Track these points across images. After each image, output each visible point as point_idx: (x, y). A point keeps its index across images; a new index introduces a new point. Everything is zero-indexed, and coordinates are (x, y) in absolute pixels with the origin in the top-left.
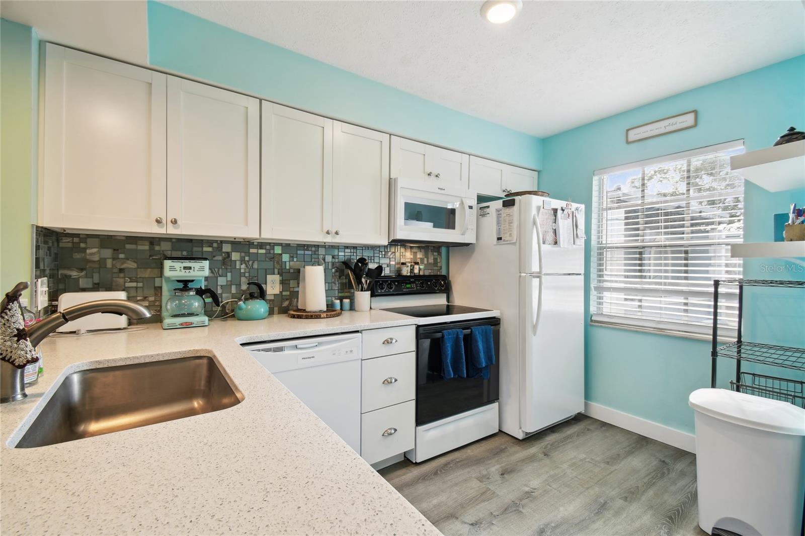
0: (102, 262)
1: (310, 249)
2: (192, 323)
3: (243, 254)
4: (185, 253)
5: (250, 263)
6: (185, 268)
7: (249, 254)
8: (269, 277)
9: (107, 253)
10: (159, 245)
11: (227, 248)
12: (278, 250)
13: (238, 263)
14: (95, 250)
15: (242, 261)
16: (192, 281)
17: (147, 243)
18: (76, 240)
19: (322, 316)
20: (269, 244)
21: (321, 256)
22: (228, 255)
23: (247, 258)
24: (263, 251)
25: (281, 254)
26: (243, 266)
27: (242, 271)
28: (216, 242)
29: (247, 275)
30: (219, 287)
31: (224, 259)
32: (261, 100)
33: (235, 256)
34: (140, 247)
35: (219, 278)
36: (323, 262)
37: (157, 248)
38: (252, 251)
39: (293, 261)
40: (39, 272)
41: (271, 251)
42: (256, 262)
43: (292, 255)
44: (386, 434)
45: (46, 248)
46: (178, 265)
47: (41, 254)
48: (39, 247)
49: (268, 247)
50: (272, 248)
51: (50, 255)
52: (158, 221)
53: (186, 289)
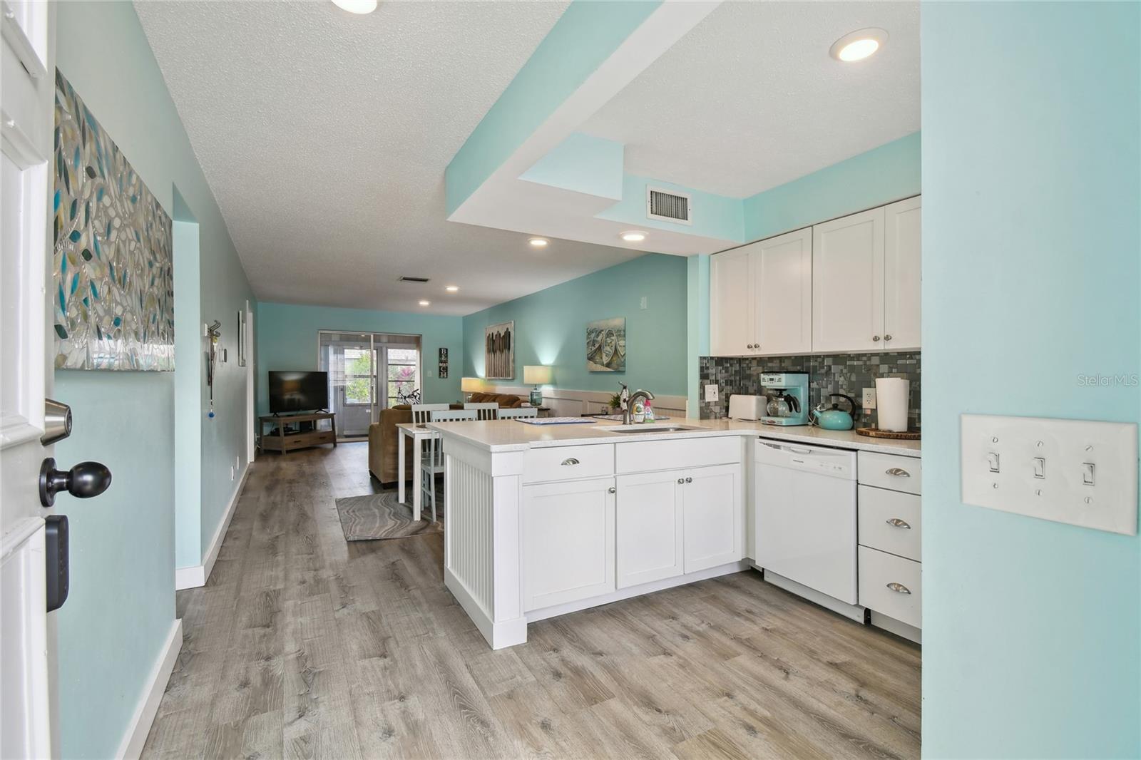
0: (759, 375)
2: (774, 422)
3: (841, 367)
4: (799, 368)
5: (849, 374)
6: (771, 379)
7: (846, 366)
8: (864, 391)
9: (760, 369)
10: (784, 362)
11: (827, 362)
12: (875, 361)
13: (837, 375)
14: (754, 368)
15: (841, 372)
16: (785, 390)
17: (778, 361)
18: (747, 362)
19: (871, 434)
20: (864, 355)
22: (830, 367)
23: (844, 371)
24: (860, 363)
25: (878, 365)
26: (842, 379)
27: (840, 383)
28: (819, 356)
29: (844, 387)
30: (822, 398)
31: (826, 372)
32: (812, 226)
33: (835, 369)
34: (774, 365)
35: (822, 389)
37: (783, 365)
38: (848, 363)
39: (892, 372)
40: (706, 381)
41: (868, 363)
42: (853, 374)
43: (891, 366)
44: (893, 587)
45: (720, 368)
46: (767, 377)
47: (712, 371)
48: (707, 368)
49: (865, 358)
50: (869, 359)
51: (726, 372)
52: (749, 347)
53: (780, 396)
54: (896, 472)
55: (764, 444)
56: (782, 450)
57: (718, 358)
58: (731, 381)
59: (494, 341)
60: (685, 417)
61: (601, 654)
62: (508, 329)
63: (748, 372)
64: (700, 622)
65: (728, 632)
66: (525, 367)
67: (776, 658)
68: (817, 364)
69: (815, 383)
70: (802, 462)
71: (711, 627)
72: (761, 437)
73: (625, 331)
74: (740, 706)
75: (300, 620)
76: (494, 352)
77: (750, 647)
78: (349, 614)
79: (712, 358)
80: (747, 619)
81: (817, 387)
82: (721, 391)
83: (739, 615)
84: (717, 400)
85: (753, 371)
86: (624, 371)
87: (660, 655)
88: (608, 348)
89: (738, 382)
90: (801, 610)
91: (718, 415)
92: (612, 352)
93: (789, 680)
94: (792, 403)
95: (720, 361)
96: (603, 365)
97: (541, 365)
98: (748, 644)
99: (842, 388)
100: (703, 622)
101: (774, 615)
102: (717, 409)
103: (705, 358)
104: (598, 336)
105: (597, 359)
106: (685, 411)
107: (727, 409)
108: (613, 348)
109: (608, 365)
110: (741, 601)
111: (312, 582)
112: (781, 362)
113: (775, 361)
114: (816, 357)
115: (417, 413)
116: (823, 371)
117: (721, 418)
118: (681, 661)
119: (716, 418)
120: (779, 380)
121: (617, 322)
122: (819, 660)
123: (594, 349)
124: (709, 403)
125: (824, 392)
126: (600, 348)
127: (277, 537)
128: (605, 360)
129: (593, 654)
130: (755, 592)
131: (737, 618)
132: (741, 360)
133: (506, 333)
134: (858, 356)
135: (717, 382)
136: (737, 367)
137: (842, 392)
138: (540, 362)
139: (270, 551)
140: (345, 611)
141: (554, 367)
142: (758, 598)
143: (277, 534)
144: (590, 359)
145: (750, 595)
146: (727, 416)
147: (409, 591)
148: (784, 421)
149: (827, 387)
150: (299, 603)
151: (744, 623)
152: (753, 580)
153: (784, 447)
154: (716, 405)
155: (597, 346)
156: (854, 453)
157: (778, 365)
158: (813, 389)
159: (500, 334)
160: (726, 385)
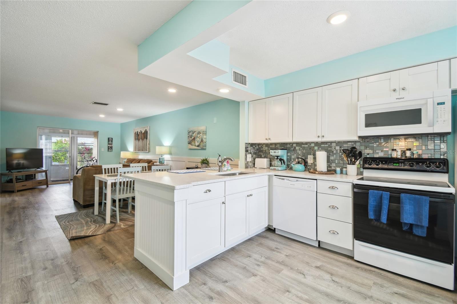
0: (266, 150)
1: (327, 144)
2: (276, 169)
3: (300, 147)
4: (283, 148)
5: (302, 150)
6: (274, 152)
7: (301, 147)
8: (309, 156)
9: (267, 148)
10: (277, 145)
11: (294, 145)
12: (313, 145)
13: (298, 150)
15: (300, 149)
16: (279, 156)
18: (261, 145)
20: (309, 143)
21: (333, 147)
22: (295, 147)
23: (301, 149)
24: (307, 146)
25: (314, 147)
26: (300, 152)
27: (299, 153)
29: (301, 155)
30: (292, 159)
31: (294, 149)
32: (293, 93)
33: (297, 148)
34: (273, 146)
35: (292, 156)
36: (334, 149)
37: (276, 146)
38: (303, 146)
39: (319, 149)
40: (248, 153)
41: (310, 146)
42: (304, 150)
43: (319, 147)
44: (331, 232)
45: (252, 147)
46: (273, 151)
47: (249, 149)
48: (248, 148)
49: (309, 144)
50: (310, 144)
51: (254, 149)
52: (266, 139)
53: (277, 158)
54: (332, 188)
55: (277, 178)
56: (285, 180)
57: (251, 143)
58: (255, 153)
59: (138, 135)
60: (238, 168)
61: (226, 282)
62: (146, 130)
63: (262, 149)
64: (261, 257)
65: (273, 259)
66: (156, 147)
67: (297, 269)
68: (290, 146)
69: (289, 153)
70: (294, 185)
71: (266, 258)
72: (275, 175)
73: (206, 132)
74: (295, 296)
75: (49, 294)
76: (139, 140)
77: (285, 265)
78: (81, 284)
79: (249, 143)
80: (278, 252)
81: (290, 155)
82: (252, 157)
83: (273, 250)
84: (251, 160)
85: (264, 149)
86: (206, 149)
87: (252, 277)
88: (198, 139)
89: (258, 153)
90: (294, 244)
91: (251, 167)
92: (200, 140)
93: (306, 278)
94: (282, 161)
95: (252, 145)
96: (196, 146)
97: (164, 146)
98: (284, 264)
99: (300, 155)
100: (262, 256)
101: (287, 248)
102: (251, 164)
103: (247, 143)
104: (193, 133)
105: (193, 143)
106: (238, 165)
107: (254, 164)
108: (201, 139)
109: (198, 146)
110: (272, 244)
111: (51, 267)
112: (275, 145)
113: (273, 145)
114: (290, 143)
115: (105, 169)
116: (292, 149)
117: (252, 168)
118: (262, 278)
119: (250, 168)
120: (278, 152)
121: (202, 128)
122: (311, 266)
123: (191, 139)
124: (248, 161)
125: (293, 157)
126: (194, 139)
127: (21, 242)
128: (197, 144)
129: (223, 282)
130: (275, 239)
131: (274, 252)
132: (259, 144)
133: (145, 131)
134: (306, 143)
135: (251, 153)
136: (257, 147)
137: (300, 157)
138: (163, 144)
139: (19, 251)
140: (78, 283)
141: (171, 147)
142: (277, 241)
143: (21, 240)
144: (189, 143)
145: (273, 240)
146: (254, 167)
147: (115, 264)
148: (280, 168)
149: (294, 155)
150: (46, 282)
151: (277, 254)
152: (271, 233)
153: (286, 179)
154: (250, 163)
155: (193, 138)
156: (316, 181)
157: (274, 146)
158: (288, 156)
159: (142, 132)
160: (254, 154)
